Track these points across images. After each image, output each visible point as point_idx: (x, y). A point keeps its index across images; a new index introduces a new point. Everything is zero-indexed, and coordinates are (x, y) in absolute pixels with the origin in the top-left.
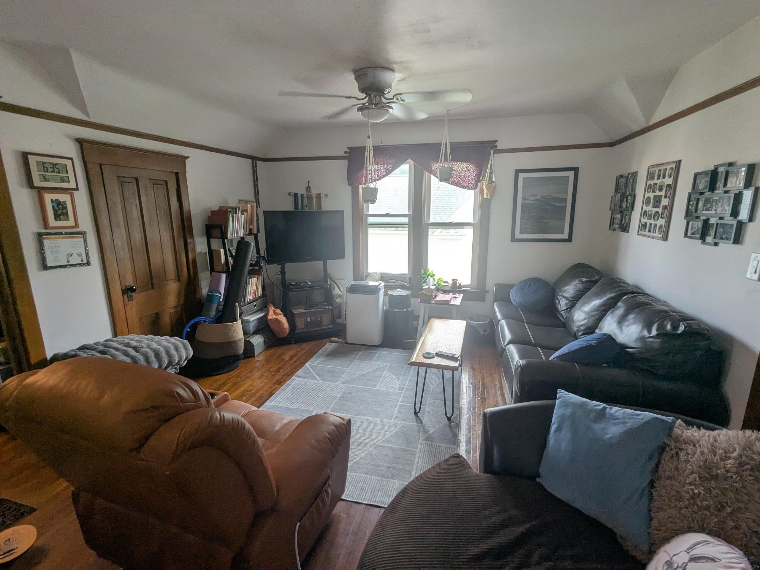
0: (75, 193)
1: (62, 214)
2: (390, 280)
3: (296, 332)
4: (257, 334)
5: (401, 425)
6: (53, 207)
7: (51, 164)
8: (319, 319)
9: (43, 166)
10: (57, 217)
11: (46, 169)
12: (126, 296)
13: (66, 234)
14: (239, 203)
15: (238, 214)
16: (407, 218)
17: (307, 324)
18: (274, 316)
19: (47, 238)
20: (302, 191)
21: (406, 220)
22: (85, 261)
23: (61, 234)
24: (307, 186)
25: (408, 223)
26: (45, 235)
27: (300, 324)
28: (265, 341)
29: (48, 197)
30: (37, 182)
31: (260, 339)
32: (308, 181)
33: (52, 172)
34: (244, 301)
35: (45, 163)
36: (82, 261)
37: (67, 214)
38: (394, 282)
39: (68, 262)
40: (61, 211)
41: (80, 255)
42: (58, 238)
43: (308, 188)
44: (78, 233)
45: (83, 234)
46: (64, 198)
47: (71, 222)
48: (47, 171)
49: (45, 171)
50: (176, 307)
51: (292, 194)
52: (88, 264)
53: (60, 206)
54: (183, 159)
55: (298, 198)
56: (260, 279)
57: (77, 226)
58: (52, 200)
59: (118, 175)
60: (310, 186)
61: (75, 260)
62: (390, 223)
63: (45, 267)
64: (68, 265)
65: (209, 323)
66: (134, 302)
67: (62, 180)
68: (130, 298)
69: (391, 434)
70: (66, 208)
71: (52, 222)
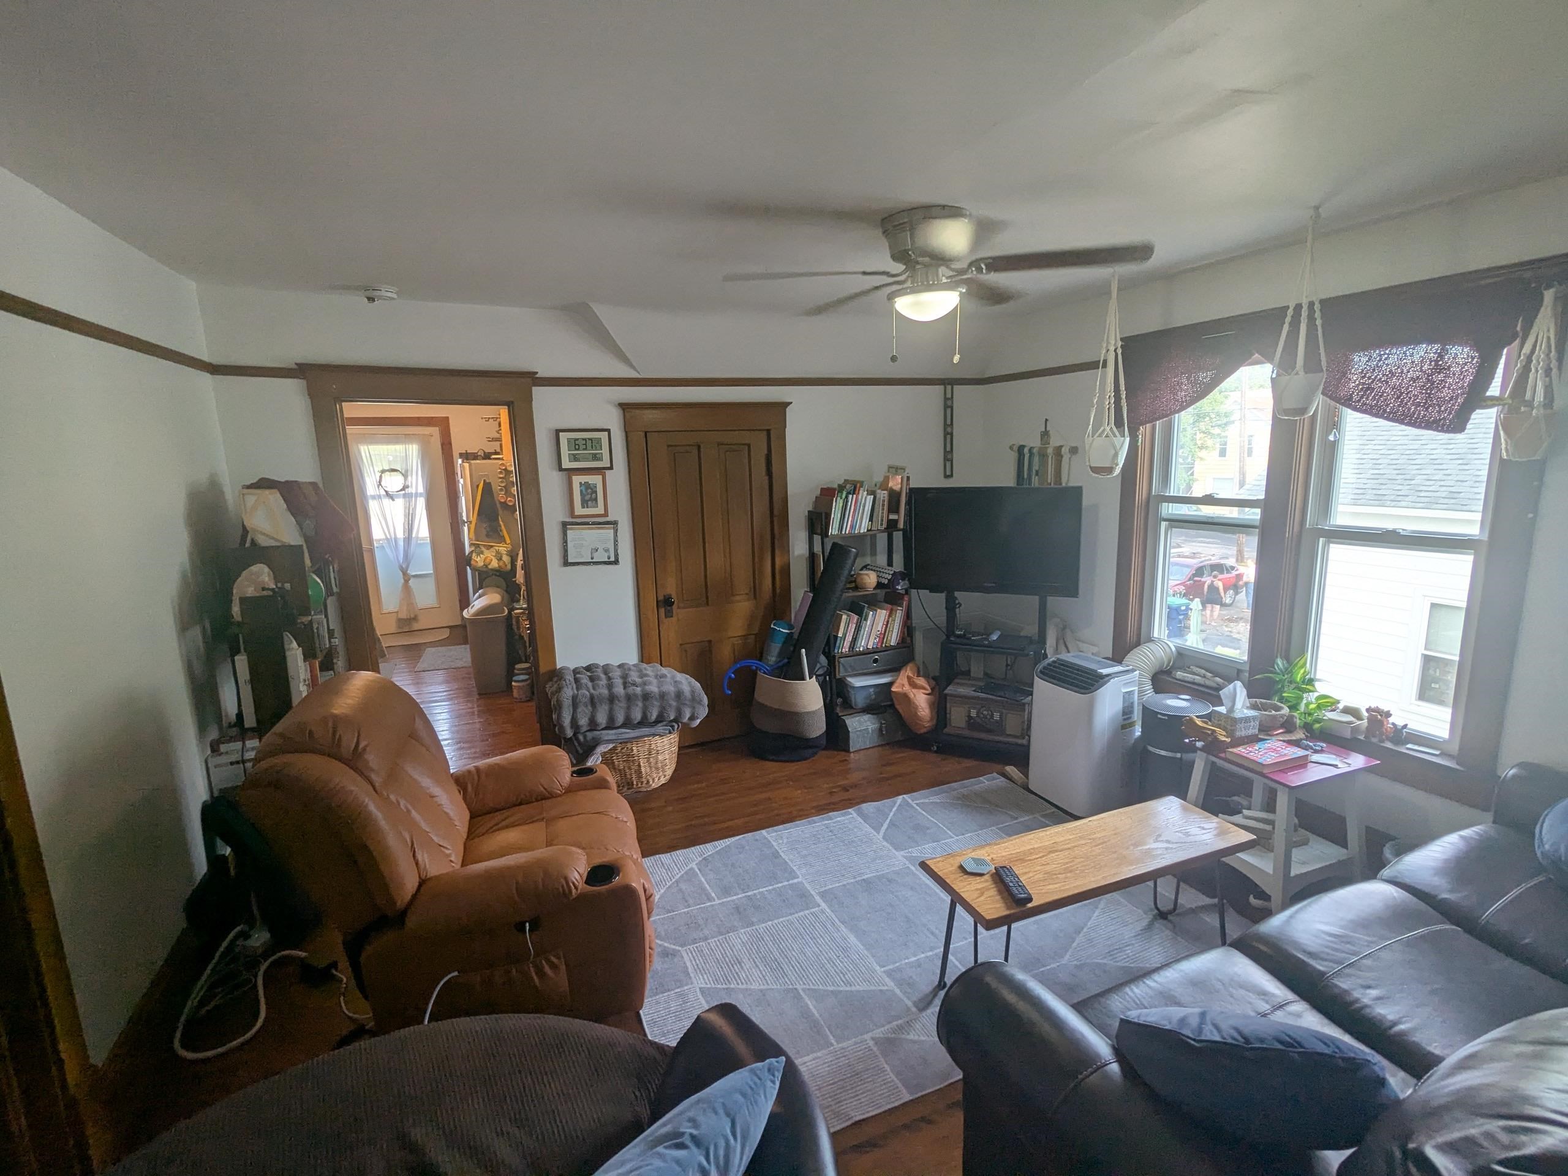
0: (607, 472)
1: (591, 499)
2: (1195, 669)
3: (946, 730)
4: (868, 713)
5: (882, 988)
6: (581, 491)
7: (583, 439)
8: (997, 716)
9: (574, 444)
10: (585, 504)
11: (577, 447)
12: (662, 611)
13: (594, 523)
14: (889, 471)
15: (858, 493)
16: (1258, 511)
17: (971, 724)
18: (907, 688)
19: (571, 529)
20: (1035, 442)
21: (1254, 515)
22: (612, 559)
23: (587, 524)
24: (1044, 430)
25: (1257, 523)
26: (570, 525)
27: (958, 717)
28: (880, 730)
29: (577, 480)
30: (566, 464)
31: (869, 723)
32: (1046, 420)
33: (584, 449)
34: (853, 648)
35: (577, 439)
36: (609, 558)
37: (596, 500)
38: (1204, 677)
39: (592, 558)
40: (589, 496)
41: (607, 550)
42: (583, 529)
43: (1045, 434)
44: (608, 523)
45: (615, 523)
46: (595, 480)
47: (600, 510)
48: (578, 449)
49: (576, 449)
50: (745, 637)
51: (1015, 448)
52: (616, 562)
53: (589, 491)
54: (781, 407)
55: (1024, 455)
56: (899, 614)
57: (606, 515)
58: (581, 483)
59: (670, 443)
60: (1048, 429)
61: (601, 556)
62: (1216, 521)
63: (566, 563)
64: (591, 562)
65: (765, 673)
66: (674, 619)
67: (596, 458)
68: (668, 615)
69: (843, 988)
70: (596, 492)
71: (579, 510)
